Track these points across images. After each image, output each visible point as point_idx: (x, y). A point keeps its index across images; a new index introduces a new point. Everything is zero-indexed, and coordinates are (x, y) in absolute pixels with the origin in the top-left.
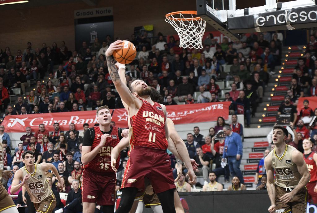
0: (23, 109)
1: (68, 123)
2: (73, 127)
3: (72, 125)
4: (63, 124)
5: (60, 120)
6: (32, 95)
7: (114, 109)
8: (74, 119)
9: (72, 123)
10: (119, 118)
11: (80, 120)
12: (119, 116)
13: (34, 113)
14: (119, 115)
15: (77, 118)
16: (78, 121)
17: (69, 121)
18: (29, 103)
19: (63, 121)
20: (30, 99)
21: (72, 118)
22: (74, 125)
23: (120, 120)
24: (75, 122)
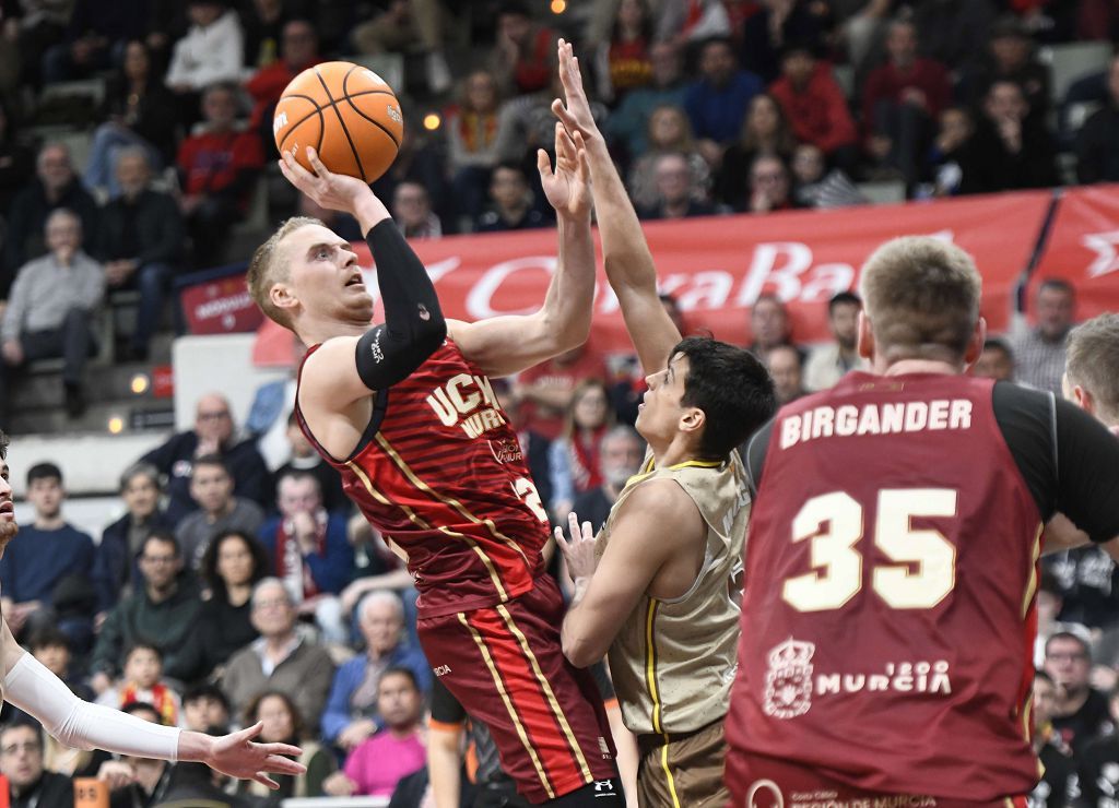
0: (408, 200)
1: (733, 295)
2: (777, 322)
3: (765, 306)
4: (702, 301)
5: (676, 272)
6: (480, 99)
7: (1063, 195)
8: (780, 262)
9: (768, 293)
10: (1093, 256)
11: (821, 271)
12: (1095, 242)
13: (502, 226)
14: (1096, 230)
15: (801, 256)
16: (805, 277)
17: (739, 276)
18: (461, 156)
19: (701, 279)
20: (465, 130)
21: (765, 255)
22: (784, 311)
23: (1101, 267)
24: (788, 289)
